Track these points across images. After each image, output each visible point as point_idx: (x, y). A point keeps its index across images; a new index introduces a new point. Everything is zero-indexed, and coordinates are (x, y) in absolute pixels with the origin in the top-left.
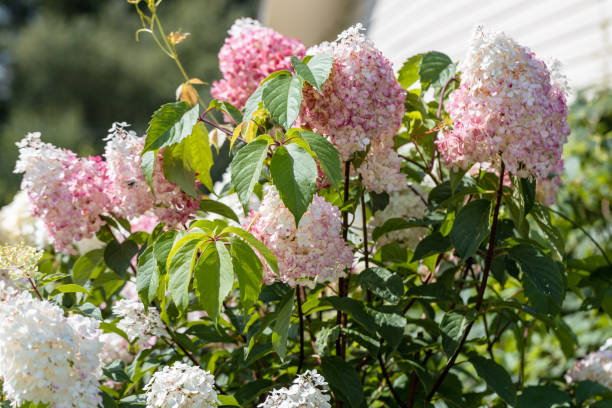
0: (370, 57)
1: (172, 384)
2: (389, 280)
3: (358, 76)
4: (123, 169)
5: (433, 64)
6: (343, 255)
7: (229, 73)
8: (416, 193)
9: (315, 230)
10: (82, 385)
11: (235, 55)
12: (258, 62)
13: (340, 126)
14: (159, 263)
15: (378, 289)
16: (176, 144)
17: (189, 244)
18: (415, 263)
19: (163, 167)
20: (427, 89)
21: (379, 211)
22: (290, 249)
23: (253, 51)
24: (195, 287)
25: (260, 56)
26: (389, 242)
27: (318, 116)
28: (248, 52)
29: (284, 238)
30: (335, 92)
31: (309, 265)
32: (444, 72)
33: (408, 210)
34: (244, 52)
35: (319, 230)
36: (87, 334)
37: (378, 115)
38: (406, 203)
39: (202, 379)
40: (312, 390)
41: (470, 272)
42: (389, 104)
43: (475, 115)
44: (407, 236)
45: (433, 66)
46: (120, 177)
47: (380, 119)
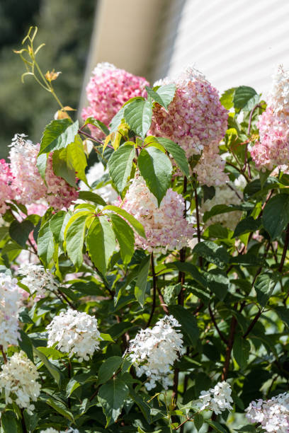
0: (202, 86)
1: (68, 325)
2: (217, 251)
3: (194, 100)
4: (23, 167)
5: (243, 95)
6: (186, 230)
7: (94, 101)
8: (232, 189)
9: (166, 211)
10: (7, 324)
11: (98, 89)
12: (116, 94)
13: (182, 136)
14: (54, 235)
15: (210, 257)
16: (63, 148)
17: (79, 219)
18: (234, 239)
19: (52, 166)
20: (239, 113)
21: (208, 200)
22: (148, 225)
23: (112, 85)
24: (88, 249)
25: (117, 89)
26: (213, 224)
27: (165, 129)
28: (108, 86)
29: (144, 217)
30: (178, 111)
31: (162, 236)
32: (251, 100)
33: (227, 201)
34: (105, 86)
35: (170, 211)
36: (10, 288)
37: (209, 129)
38: (225, 195)
39: (89, 322)
40: (170, 330)
41: (270, 248)
42: (217, 121)
43: (278, 130)
44: (225, 219)
45: (243, 96)
46: (21, 173)
47: (211, 132)
